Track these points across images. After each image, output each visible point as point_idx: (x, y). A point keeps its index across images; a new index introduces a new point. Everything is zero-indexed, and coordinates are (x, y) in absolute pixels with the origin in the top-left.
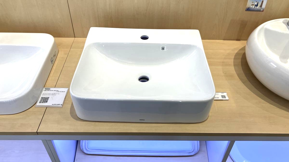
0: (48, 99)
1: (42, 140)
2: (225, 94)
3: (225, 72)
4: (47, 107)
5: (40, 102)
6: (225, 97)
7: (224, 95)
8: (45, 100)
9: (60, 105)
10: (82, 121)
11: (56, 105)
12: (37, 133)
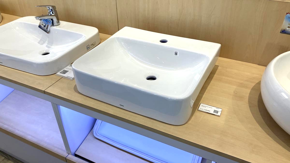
0: (67, 72)
1: (51, 102)
2: (220, 110)
3: (235, 92)
4: (63, 77)
5: (60, 73)
6: (217, 112)
7: (218, 110)
8: (65, 72)
9: (72, 78)
10: (78, 93)
11: (69, 77)
12: (44, 92)
